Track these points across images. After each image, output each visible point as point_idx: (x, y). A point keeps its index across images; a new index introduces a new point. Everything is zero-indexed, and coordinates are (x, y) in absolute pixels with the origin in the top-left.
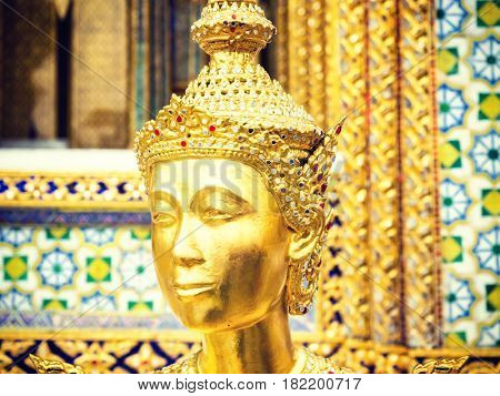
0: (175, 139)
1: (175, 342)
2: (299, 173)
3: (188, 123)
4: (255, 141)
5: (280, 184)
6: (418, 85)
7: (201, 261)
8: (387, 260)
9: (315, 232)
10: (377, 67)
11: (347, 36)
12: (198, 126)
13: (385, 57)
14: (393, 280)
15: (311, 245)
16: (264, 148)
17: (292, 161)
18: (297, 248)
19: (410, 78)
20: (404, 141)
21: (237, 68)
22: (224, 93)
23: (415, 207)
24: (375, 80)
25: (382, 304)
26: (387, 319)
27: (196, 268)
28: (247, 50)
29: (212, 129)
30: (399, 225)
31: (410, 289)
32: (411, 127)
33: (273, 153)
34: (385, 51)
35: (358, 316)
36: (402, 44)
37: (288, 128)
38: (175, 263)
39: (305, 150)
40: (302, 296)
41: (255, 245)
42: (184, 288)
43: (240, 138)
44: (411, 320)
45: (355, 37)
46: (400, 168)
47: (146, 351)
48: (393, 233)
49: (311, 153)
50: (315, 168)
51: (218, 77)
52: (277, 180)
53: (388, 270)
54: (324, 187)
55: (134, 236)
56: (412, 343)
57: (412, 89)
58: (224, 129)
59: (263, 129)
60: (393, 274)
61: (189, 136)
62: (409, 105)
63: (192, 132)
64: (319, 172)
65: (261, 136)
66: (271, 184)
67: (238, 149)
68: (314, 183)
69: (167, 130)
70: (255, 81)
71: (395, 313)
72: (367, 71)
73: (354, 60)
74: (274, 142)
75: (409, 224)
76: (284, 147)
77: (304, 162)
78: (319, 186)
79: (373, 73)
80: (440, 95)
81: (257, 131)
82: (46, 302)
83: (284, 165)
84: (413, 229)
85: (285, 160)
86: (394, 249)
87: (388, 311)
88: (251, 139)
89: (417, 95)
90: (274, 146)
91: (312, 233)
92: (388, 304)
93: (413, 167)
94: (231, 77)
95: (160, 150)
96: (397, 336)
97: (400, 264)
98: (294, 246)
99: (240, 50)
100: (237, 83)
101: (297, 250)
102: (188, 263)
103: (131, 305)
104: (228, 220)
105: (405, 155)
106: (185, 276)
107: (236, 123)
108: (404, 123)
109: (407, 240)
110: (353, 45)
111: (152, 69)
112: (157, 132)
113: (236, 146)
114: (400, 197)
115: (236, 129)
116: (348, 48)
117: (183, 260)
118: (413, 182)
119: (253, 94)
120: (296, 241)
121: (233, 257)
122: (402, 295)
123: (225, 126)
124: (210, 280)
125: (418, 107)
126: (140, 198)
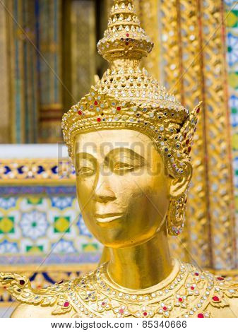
0: (93, 117)
1: (58, 272)
2: (176, 138)
3: (102, 106)
4: (147, 116)
5: (164, 146)
6: (217, 96)
7: (114, 198)
8: (199, 213)
9: (186, 178)
10: (189, 85)
11: (168, 65)
12: (109, 107)
13: (194, 78)
14: (204, 226)
15: (184, 187)
16: (153, 121)
17: (172, 130)
18: (175, 190)
19: (211, 91)
20: (208, 134)
21: (130, 70)
22: (123, 86)
23: (217, 177)
24: (188, 93)
25: (197, 242)
26: (200, 252)
27: (110, 204)
28: (135, 58)
29: (119, 109)
30: (206, 189)
31: (215, 231)
32: (213, 124)
33: (159, 125)
34: (194, 74)
35: (181, 251)
36: (205, 70)
37: (168, 107)
38: (95, 201)
39: (178, 124)
40: (177, 223)
41: (149, 187)
42: (102, 217)
43: (138, 115)
44: (216, 252)
45: (173, 66)
46: (206, 152)
47: (39, 278)
48: (202, 194)
49: (182, 125)
50: (185, 135)
51: (118, 76)
52: (162, 143)
53: (200, 219)
54: (190, 149)
55: (29, 202)
56: (217, 266)
57: (213, 99)
58: (127, 109)
59: (152, 109)
60: (204, 221)
61: (102, 114)
62: (211, 110)
63: (105, 112)
64: (187, 138)
65: (151, 113)
66: (158, 145)
67: (136, 122)
68: (184, 146)
69: (87, 111)
70: (143, 79)
71: (205, 247)
72: (182, 88)
73: (173, 81)
74: (160, 117)
75: (213, 188)
76: (167, 121)
77: (178, 131)
78: (187, 148)
79: (187, 89)
80: (230, 104)
81: (149, 110)
83: (166, 133)
84: (216, 191)
85: (167, 130)
86: (203, 205)
87: (201, 246)
88: (145, 115)
89: (216, 103)
90: (160, 119)
91: (184, 179)
92: (200, 241)
93: (215, 150)
94: (127, 75)
95: (82, 125)
96: (207, 263)
97: (207, 215)
98: (173, 188)
99: (131, 58)
100: (131, 79)
101: (175, 191)
102: (105, 200)
103: (28, 248)
104: (131, 170)
105: (209, 143)
106: (102, 209)
107: (135, 105)
108: (208, 121)
109: (212, 199)
110: (172, 71)
111: (26, 97)
112: (80, 113)
113: (135, 120)
114: (206, 171)
115: (134, 108)
116: (169, 73)
117: (101, 197)
118: (215, 161)
119: (142, 86)
120: (174, 184)
121: (134, 195)
122: (210, 235)
123: (127, 107)
124: (120, 211)
125: (217, 111)
126: (33, 177)
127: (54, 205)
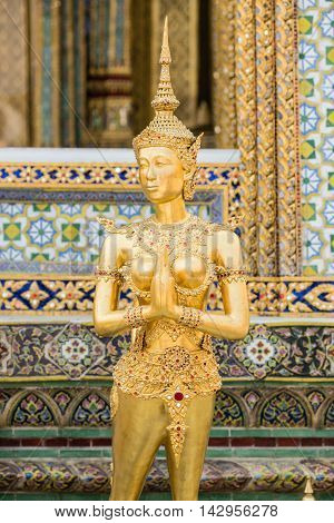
0: (147, 141)
3: (151, 136)
6: (287, 105)
8: (268, 220)
10: (262, 92)
11: (243, 69)
12: (155, 136)
13: (267, 85)
14: (272, 234)
16: (175, 144)
17: (185, 147)
19: (282, 99)
20: (279, 141)
22: (162, 126)
23: (285, 185)
25: (264, 249)
26: (268, 260)
29: (159, 137)
30: (276, 197)
31: (282, 239)
32: (283, 132)
34: (267, 80)
36: (277, 76)
37: (183, 137)
45: (248, 71)
46: (276, 160)
48: (272, 202)
49: (191, 145)
50: (192, 150)
51: (161, 120)
53: (268, 228)
55: (95, 209)
57: (283, 107)
58: (163, 137)
59: (175, 138)
60: (272, 229)
61: (152, 140)
62: (281, 117)
64: (194, 151)
66: (178, 155)
70: (173, 122)
71: (273, 255)
72: (256, 94)
75: (280, 195)
77: (189, 148)
78: (194, 156)
79: (260, 95)
80: (301, 111)
82: (34, 256)
84: (283, 198)
86: (272, 213)
87: (269, 255)
88: (171, 141)
89: (287, 111)
92: (269, 250)
93: (284, 158)
94: (165, 120)
95: (142, 144)
96: (274, 271)
97: (276, 223)
100: (167, 122)
101: (187, 177)
105: (280, 150)
107: (167, 135)
108: (279, 129)
109: (280, 206)
110: (247, 76)
114: (276, 179)
116: (244, 77)
118: (283, 168)
119: (172, 126)
120: (186, 174)
122: (278, 243)
125: (286, 119)
126: (101, 182)
127: (121, 213)
